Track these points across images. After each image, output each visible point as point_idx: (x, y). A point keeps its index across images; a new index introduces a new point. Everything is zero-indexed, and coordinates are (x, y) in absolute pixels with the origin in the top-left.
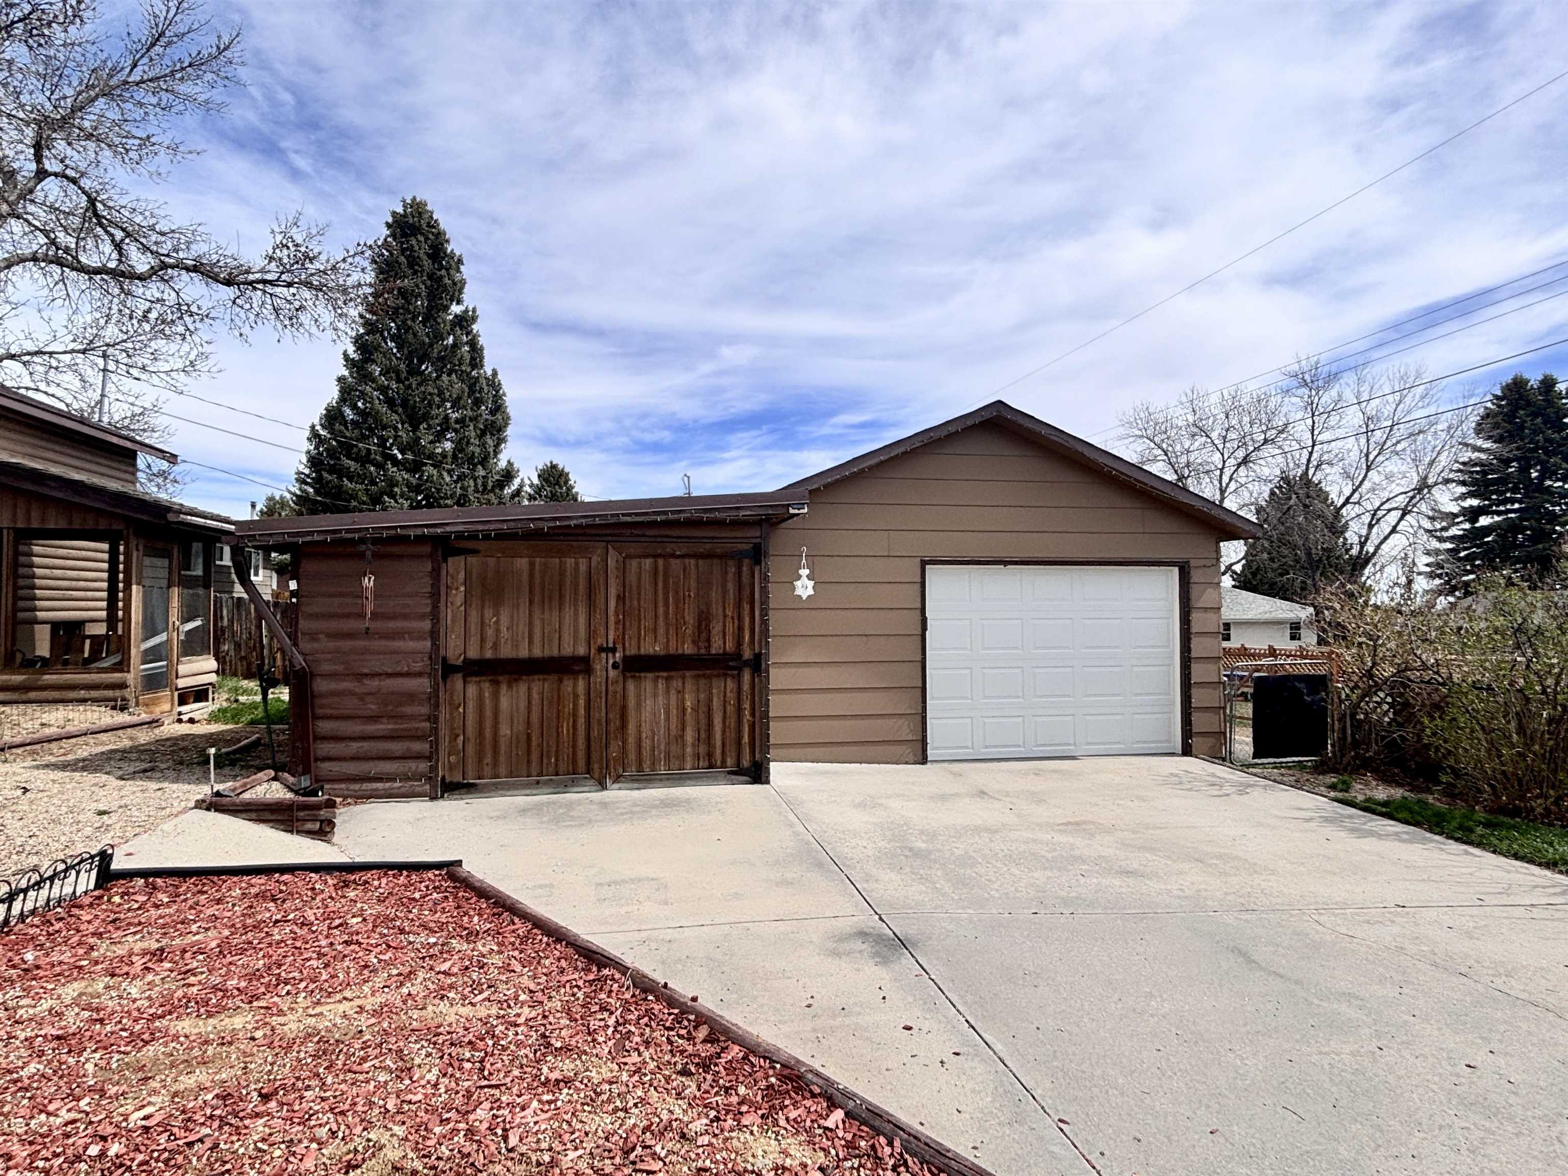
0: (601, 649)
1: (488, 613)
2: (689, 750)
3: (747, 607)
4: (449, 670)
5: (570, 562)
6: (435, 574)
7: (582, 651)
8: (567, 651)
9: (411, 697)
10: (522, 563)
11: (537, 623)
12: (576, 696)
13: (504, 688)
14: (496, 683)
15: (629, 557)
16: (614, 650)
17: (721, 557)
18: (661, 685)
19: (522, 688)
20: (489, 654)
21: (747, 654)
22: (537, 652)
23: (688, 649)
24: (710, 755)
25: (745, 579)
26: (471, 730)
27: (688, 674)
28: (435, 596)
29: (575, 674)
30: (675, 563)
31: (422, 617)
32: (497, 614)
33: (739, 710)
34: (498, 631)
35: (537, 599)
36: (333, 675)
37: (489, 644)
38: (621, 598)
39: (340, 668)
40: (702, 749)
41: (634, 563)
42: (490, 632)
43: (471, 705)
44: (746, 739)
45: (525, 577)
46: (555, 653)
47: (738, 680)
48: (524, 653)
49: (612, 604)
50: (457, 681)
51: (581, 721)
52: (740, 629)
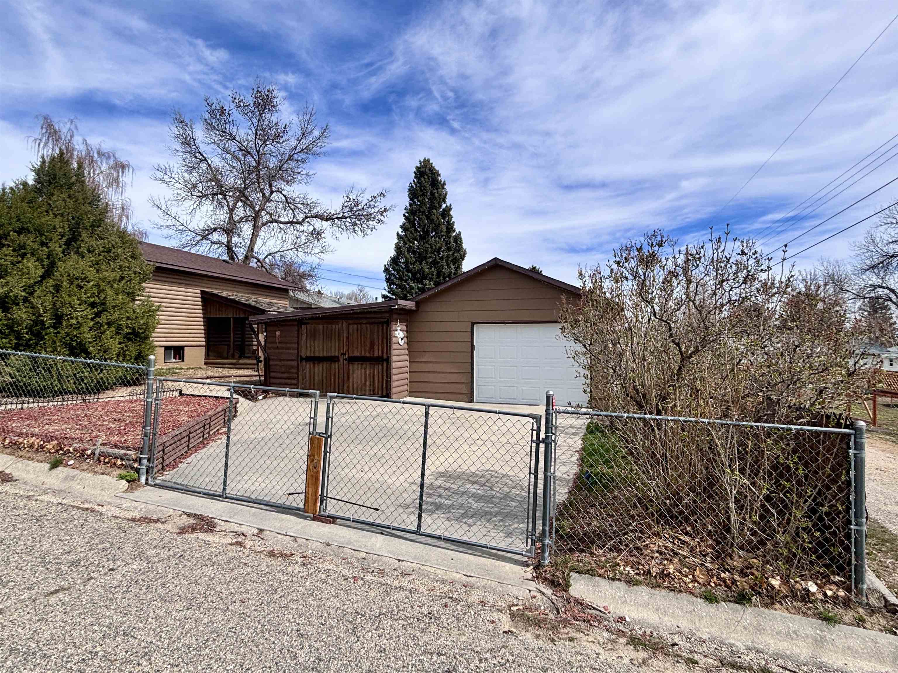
0: (342, 354)
1: (312, 342)
2: (368, 388)
3: (385, 341)
4: (302, 359)
5: (334, 326)
6: (298, 331)
7: (337, 355)
8: (333, 354)
9: (292, 367)
10: (321, 327)
11: (325, 346)
12: (335, 369)
13: (316, 365)
14: (314, 364)
15: (349, 324)
16: (345, 354)
17: (378, 323)
18: (359, 366)
19: (321, 365)
20: (312, 355)
21: (385, 357)
22: (325, 355)
23: (368, 355)
24: (374, 390)
25: (385, 331)
26: (308, 378)
27: (368, 363)
28: (298, 337)
29: (335, 361)
30: (364, 326)
31: (295, 343)
32: (314, 343)
33: (383, 376)
34: (314, 348)
35: (325, 337)
36: (273, 360)
37: (313, 351)
38: (348, 338)
39: (276, 358)
40: (372, 389)
41: (351, 326)
42: (313, 348)
43: (308, 370)
44: (385, 386)
45: (321, 331)
46: (330, 355)
47: (382, 365)
48: (321, 355)
49: (345, 339)
50: (304, 363)
51: (337, 376)
52: (383, 348)
